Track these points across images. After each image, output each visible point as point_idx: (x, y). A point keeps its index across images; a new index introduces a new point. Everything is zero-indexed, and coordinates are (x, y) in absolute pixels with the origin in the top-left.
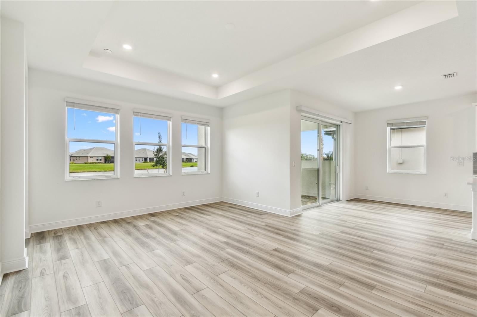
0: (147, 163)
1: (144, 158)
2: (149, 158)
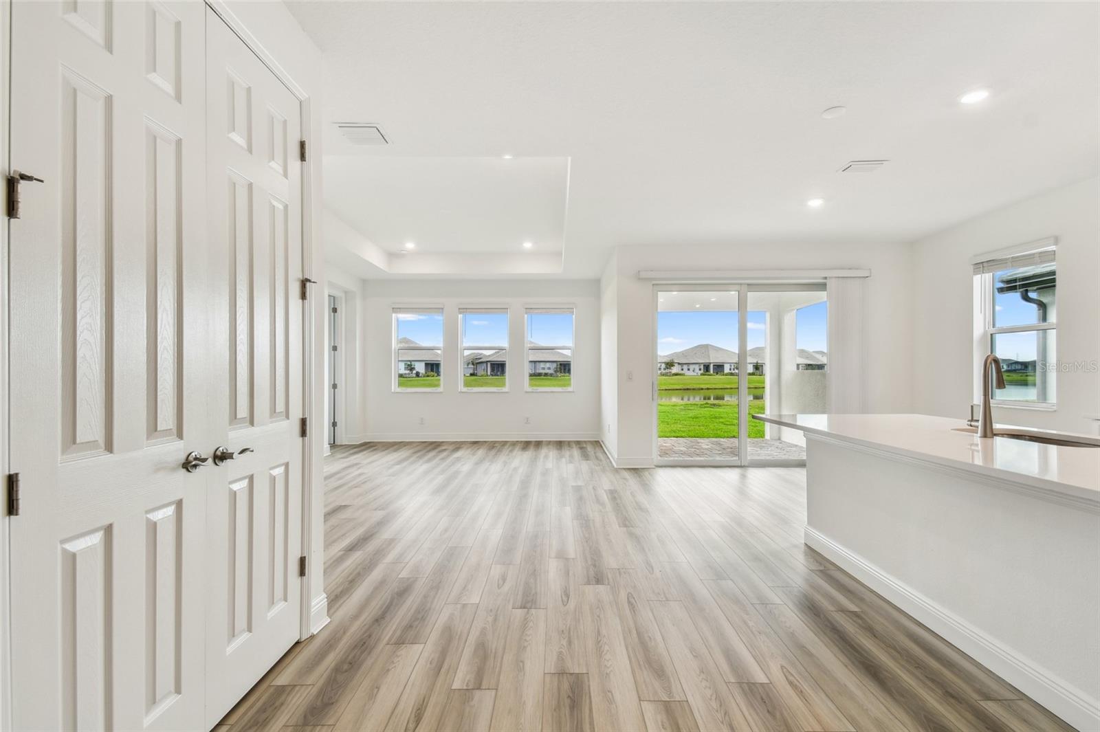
0: (709, 375)
1: (704, 366)
2: (714, 366)
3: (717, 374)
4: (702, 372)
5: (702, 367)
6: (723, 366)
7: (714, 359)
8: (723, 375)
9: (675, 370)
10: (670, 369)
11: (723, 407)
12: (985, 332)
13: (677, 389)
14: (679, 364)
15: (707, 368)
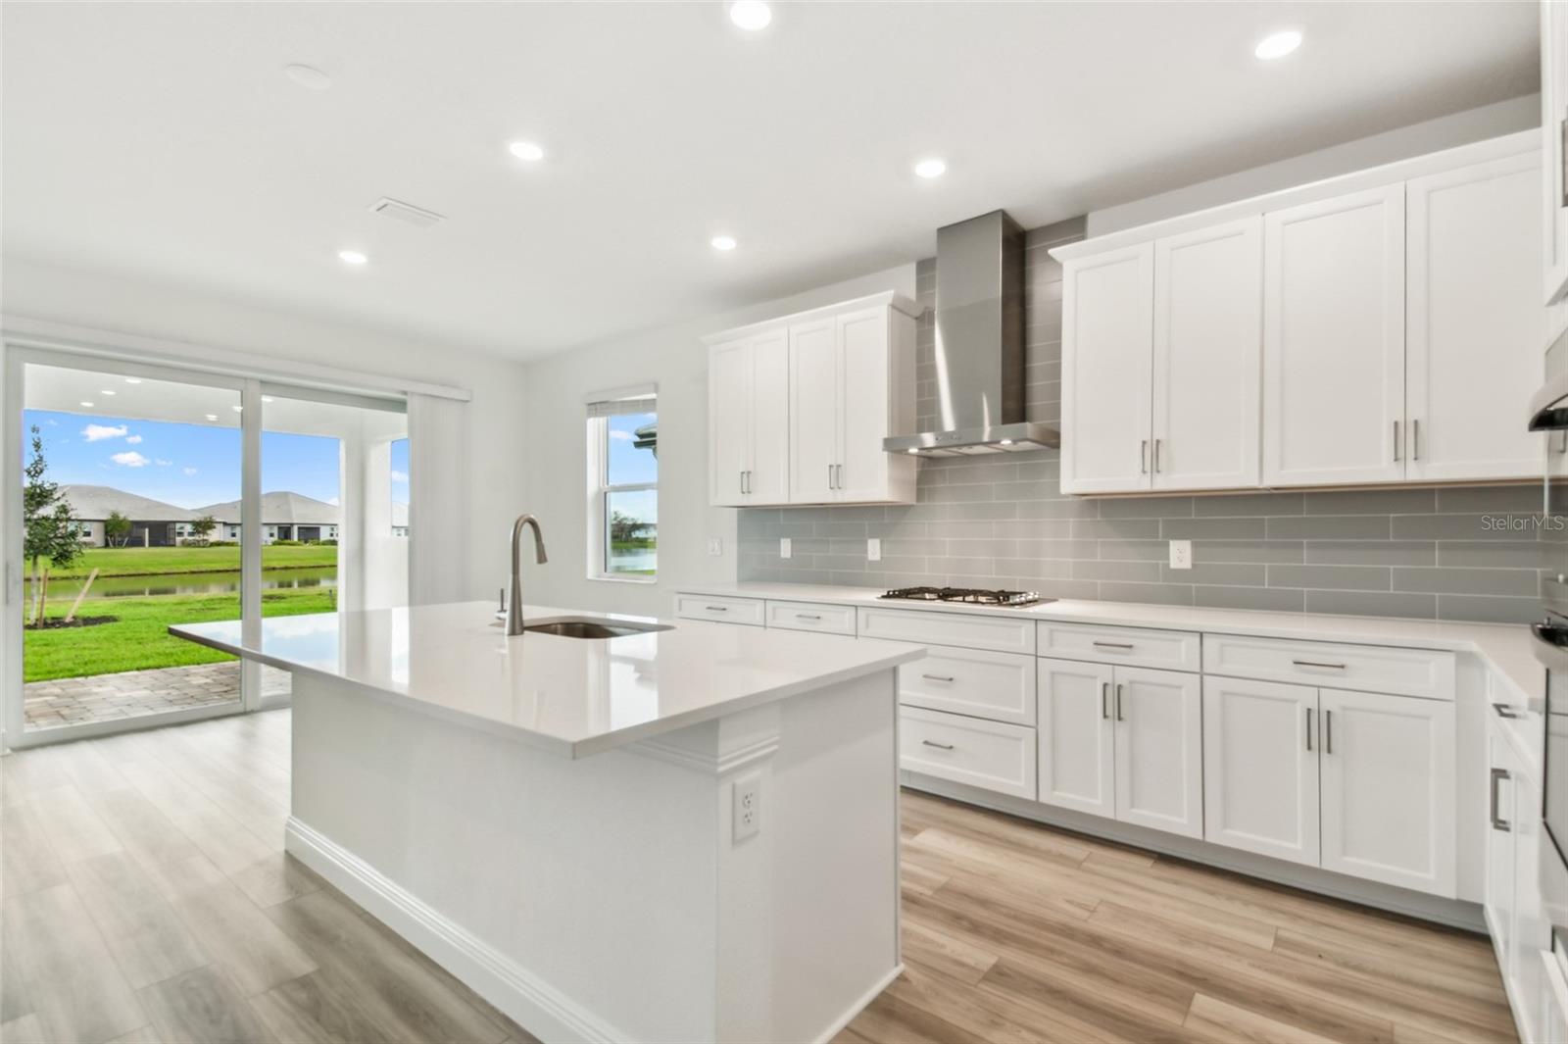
0: (289, 544)
1: (279, 528)
2: (299, 528)
3: (306, 542)
4: (275, 538)
5: (275, 530)
6: (318, 528)
7: (299, 516)
8: (318, 544)
9: (214, 535)
10: (204, 533)
11: (290, 599)
12: (600, 489)
13: (218, 571)
14: (225, 524)
15: (285, 532)
